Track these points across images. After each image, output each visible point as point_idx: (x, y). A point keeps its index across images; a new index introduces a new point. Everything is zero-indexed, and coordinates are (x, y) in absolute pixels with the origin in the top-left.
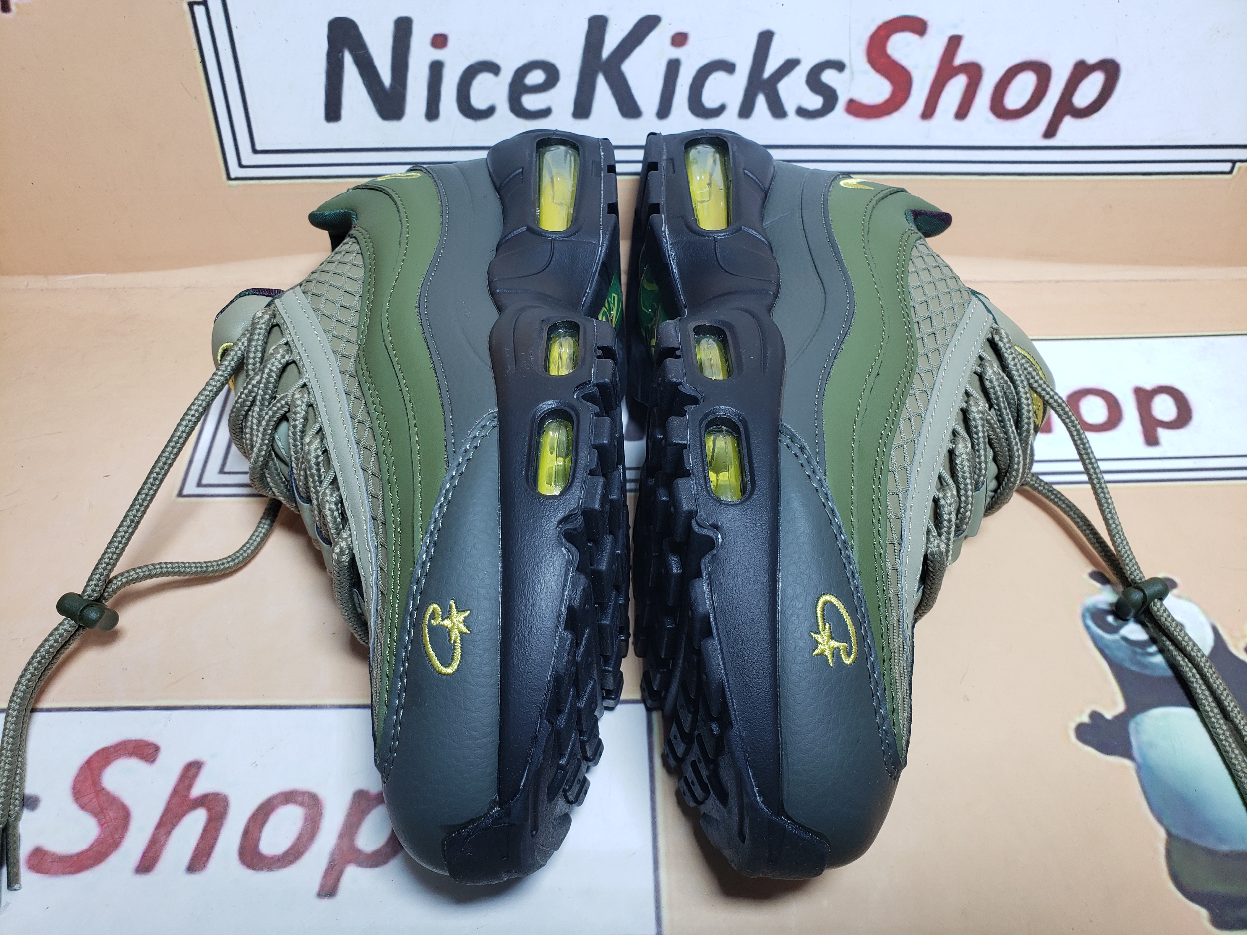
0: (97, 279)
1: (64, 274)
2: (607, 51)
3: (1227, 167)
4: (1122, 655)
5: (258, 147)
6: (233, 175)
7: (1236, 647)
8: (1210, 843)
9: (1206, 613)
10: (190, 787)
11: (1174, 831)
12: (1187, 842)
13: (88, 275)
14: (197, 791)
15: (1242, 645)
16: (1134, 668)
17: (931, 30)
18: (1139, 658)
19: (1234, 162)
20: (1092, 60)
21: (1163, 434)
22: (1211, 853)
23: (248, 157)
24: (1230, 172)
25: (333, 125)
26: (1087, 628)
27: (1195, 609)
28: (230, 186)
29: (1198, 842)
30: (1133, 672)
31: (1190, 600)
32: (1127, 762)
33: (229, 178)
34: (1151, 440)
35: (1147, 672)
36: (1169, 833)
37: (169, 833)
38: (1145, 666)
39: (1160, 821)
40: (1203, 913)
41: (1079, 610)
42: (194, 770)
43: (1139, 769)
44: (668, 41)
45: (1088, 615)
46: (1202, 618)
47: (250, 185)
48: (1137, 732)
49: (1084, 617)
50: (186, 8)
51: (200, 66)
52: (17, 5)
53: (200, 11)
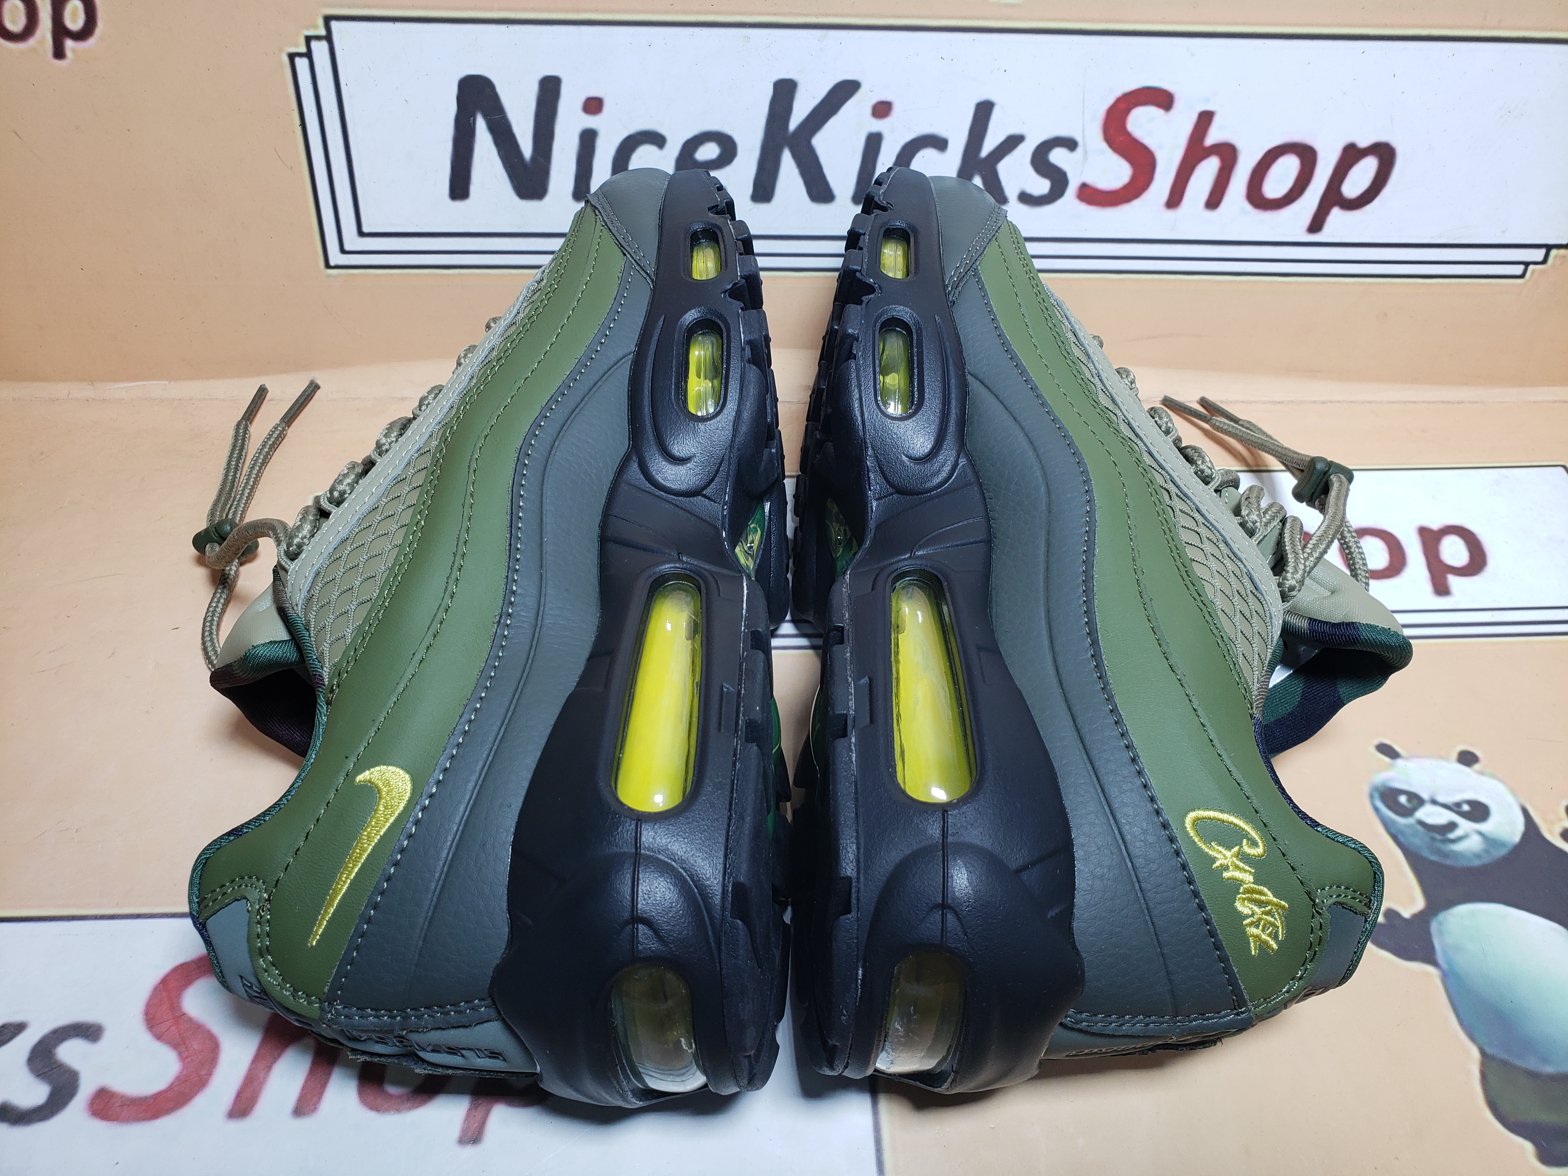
0: (157, 388)
1: (116, 380)
2: (794, 123)
3: (1518, 270)
4: (1419, 842)
5: (366, 229)
6: (332, 263)
7: (1551, 833)
8: (1532, 1064)
9: (1514, 794)
11: (1489, 1050)
12: (1505, 1063)
13: (145, 383)
15: (1558, 829)
16: (1433, 858)
17: (1178, 105)
18: (1439, 845)
19: (1527, 264)
20: (1363, 143)
21: (1453, 581)
22: (1533, 1075)
23: (352, 241)
24: (1522, 276)
25: (459, 204)
26: (1377, 810)
27: (1501, 788)
28: (329, 276)
29: (1518, 1062)
30: (1432, 863)
31: (1494, 776)
32: (1430, 969)
33: (328, 266)
34: (1441, 589)
35: (1448, 862)
36: (1483, 1053)
38: (1446, 855)
39: (1472, 1038)
40: (1528, 1147)
43: (1445, 977)
44: (869, 110)
45: (1376, 795)
46: (1510, 799)
47: (353, 275)
48: (1441, 933)
49: (1372, 797)
50: (286, 60)
51: (299, 130)
52: (74, 51)
53: (302, 64)
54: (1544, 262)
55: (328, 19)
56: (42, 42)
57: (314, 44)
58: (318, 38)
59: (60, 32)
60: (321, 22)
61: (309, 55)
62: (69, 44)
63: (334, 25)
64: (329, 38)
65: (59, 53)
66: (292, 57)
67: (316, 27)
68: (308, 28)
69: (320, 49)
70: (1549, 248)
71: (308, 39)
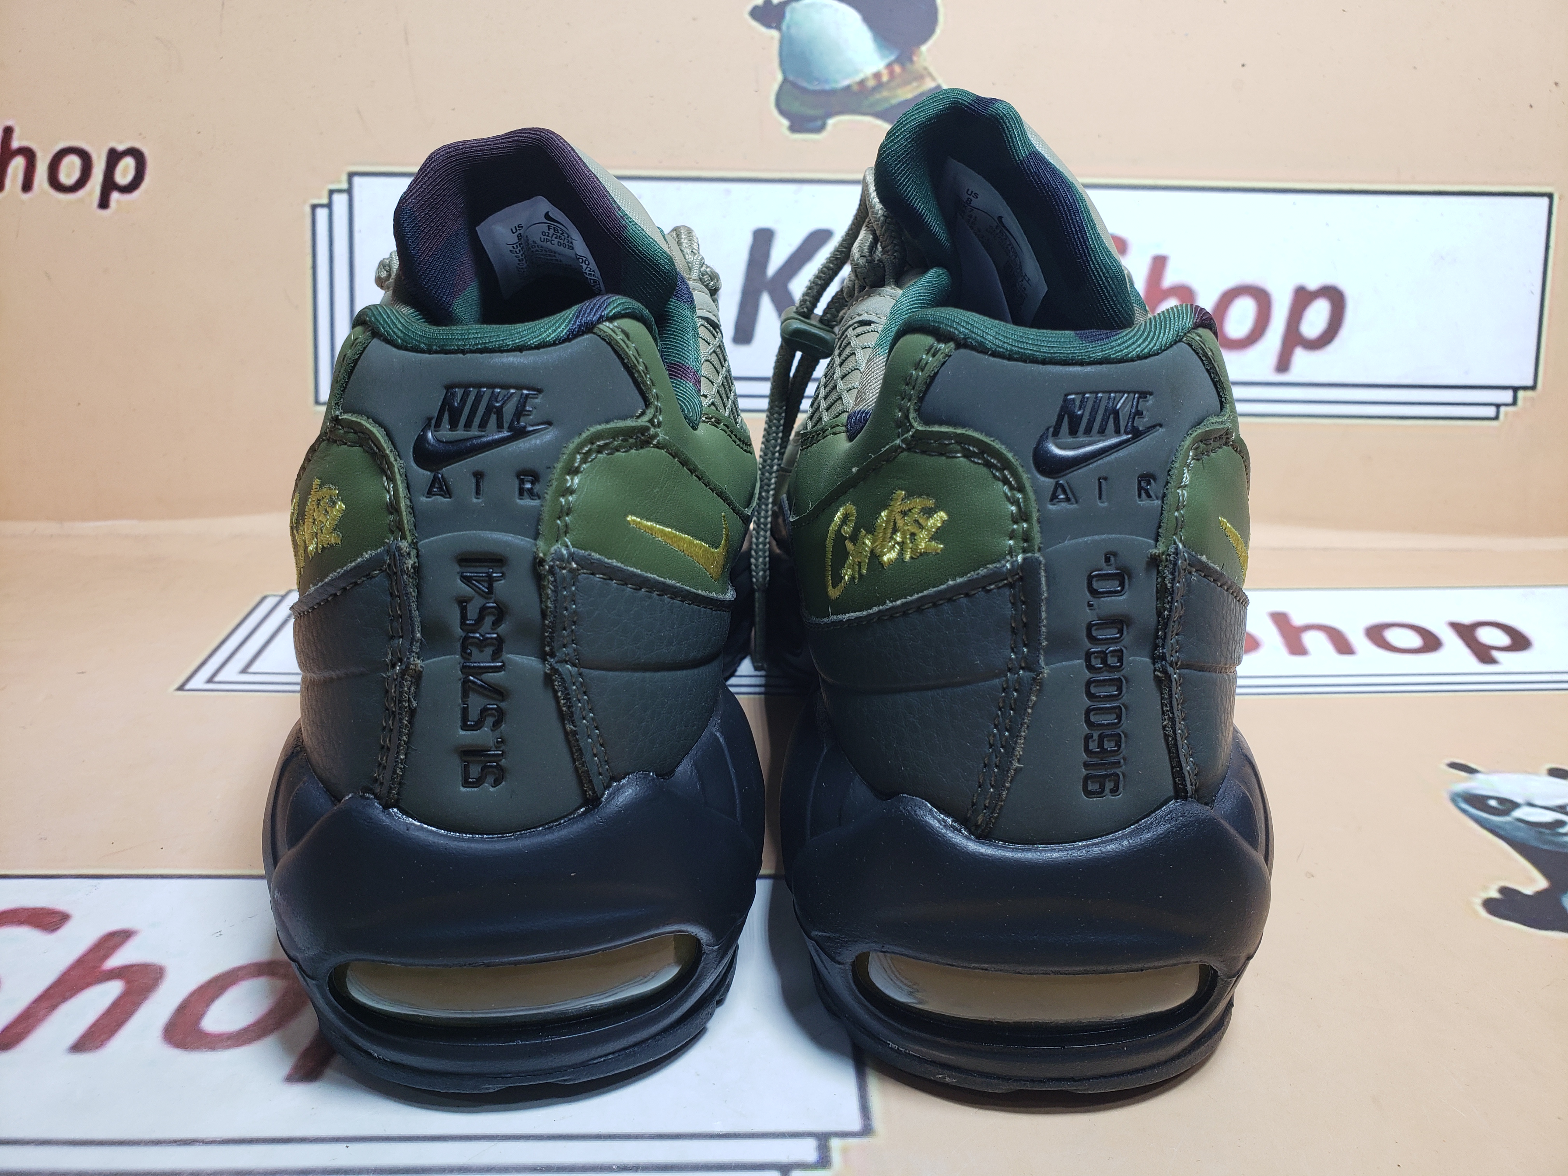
0: (124, 525)
1: (86, 519)
2: (773, 268)
4: (1522, 834)
6: (322, 397)
10: (106, 956)
13: (114, 522)
14: (116, 960)
16: (1546, 847)
17: (1132, 249)
18: (1549, 837)
19: (1498, 406)
20: (1313, 285)
21: (1499, 655)
24: (1496, 418)
26: (1464, 811)
30: (1546, 851)
33: (317, 402)
34: (1487, 659)
37: (54, 1007)
41: (1446, 796)
42: (116, 940)
45: (1459, 800)
49: (1453, 801)
50: (308, 210)
51: (309, 272)
52: (118, 201)
53: (322, 213)
54: (1514, 403)
55: (351, 175)
56: (91, 193)
57: (336, 197)
58: (340, 191)
59: (109, 185)
60: (344, 178)
61: (329, 206)
62: (115, 196)
63: (357, 180)
64: (349, 191)
65: (104, 203)
66: (314, 207)
67: (339, 182)
68: (333, 182)
69: (340, 201)
70: (1515, 389)
71: (331, 192)
